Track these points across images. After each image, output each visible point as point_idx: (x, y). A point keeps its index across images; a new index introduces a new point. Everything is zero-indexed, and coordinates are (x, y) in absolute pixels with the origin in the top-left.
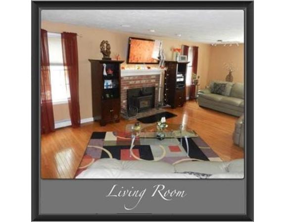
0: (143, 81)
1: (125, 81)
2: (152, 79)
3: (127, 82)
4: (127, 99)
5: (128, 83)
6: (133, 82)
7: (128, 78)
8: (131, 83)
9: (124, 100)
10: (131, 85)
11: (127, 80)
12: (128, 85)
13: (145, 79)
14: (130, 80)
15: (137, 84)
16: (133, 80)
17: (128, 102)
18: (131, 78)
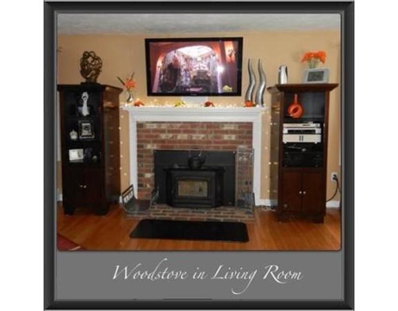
0: (198, 136)
1: (148, 131)
2: (226, 132)
3: (154, 134)
4: (155, 171)
5: (157, 136)
6: (171, 135)
7: (155, 126)
8: (163, 136)
9: (148, 171)
10: (163, 141)
11: (155, 131)
12: (155, 142)
13: (204, 132)
14: (163, 131)
15: (180, 142)
16: (170, 132)
17: (156, 177)
18: (164, 127)
